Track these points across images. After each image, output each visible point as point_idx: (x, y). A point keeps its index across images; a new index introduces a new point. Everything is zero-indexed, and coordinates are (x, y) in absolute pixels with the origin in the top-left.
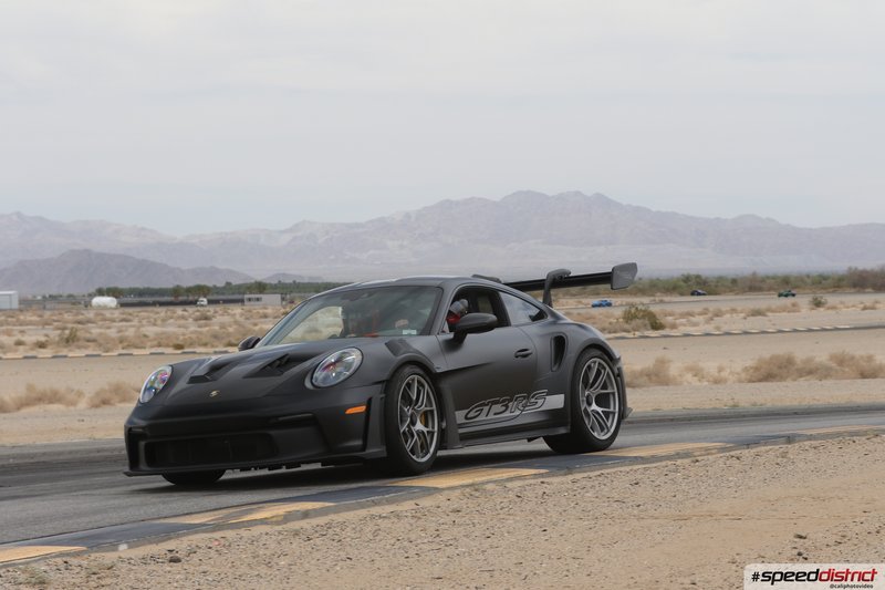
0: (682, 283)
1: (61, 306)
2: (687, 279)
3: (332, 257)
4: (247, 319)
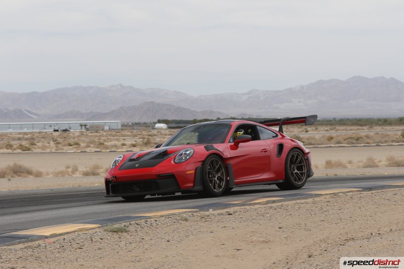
1: (141, 128)
3: (267, 106)
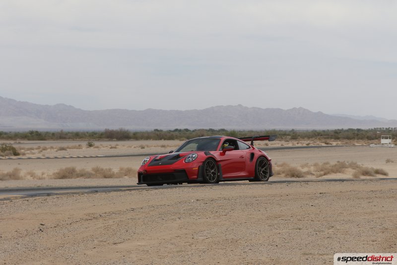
0: (30, 135)
2: (32, 133)
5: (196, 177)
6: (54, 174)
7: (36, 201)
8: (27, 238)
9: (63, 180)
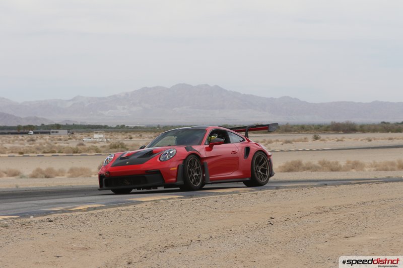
3: (91, 113)
4: (52, 141)
5: (174, 179)
6: (280, 167)
7: (265, 195)
8: (257, 232)
9: (290, 173)
